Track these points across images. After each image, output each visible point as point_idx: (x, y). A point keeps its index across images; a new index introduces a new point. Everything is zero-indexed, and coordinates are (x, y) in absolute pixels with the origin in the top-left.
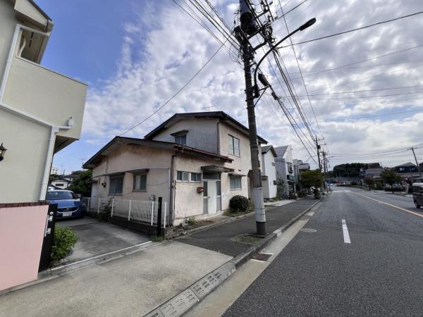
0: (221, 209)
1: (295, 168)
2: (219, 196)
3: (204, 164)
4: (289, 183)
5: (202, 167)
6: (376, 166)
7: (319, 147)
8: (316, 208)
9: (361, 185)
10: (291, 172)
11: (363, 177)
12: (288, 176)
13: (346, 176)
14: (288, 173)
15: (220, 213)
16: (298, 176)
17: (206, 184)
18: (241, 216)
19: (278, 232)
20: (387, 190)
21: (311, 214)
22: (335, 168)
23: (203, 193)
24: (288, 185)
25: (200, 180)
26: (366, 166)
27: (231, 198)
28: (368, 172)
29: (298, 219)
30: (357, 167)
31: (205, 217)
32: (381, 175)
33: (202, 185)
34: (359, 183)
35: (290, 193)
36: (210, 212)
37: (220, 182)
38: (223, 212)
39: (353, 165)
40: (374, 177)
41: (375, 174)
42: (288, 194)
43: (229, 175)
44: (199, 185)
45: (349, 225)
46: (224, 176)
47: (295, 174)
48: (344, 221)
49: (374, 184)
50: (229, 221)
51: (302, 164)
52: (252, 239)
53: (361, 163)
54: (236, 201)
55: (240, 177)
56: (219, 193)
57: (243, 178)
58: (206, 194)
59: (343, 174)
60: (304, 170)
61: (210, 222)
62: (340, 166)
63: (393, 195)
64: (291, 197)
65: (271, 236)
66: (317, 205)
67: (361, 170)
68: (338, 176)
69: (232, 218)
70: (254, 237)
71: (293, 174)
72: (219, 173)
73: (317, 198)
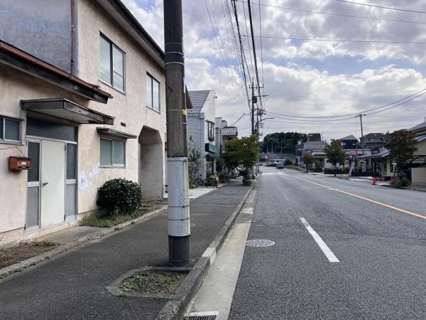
0: (76, 212)
1: (217, 133)
2: (72, 181)
3: (29, 95)
4: (208, 158)
5: (22, 103)
6: (316, 137)
7: (254, 100)
8: (251, 200)
9: (296, 164)
10: (211, 139)
11: (300, 154)
12: (207, 146)
13: (278, 151)
14: (207, 141)
15: (73, 221)
16: (221, 146)
17: (35, 149)
18: (124, 225)
19: (209, 253)
20: (328, 171)
21: (249, 211)
22: (265, 139)
23: (25, 173)
24: (205, 162)
25: (18, 137)
26: (304, 138)
27: (101, 184)
28: (307, 145)
29: (233, 222)
30: (294, 137)
31: (32, 235)
32: (325, 150)
33: (24, 152)
34: (294, 162)
35: (208, 175)
36: (45, 220)
37: (76, 146)
38: (80, 218)
39: (289, 135)
40: (313, 154)
41: (315, 150)
42: (204, 177)
43: (100, 131)
44: (13, 152)
45: (315, 227)
46: (88, 132)
47: (217, 144)
48: (303, 220)
49: (311, 163)
50: (97, 240)
51: (226, 127)
52: (162, 278)
53: (298, 132)
54: (114, 191)
55: (123, 138)
56: (72, 172)
57: (129, 141)
58: (34, 175)
59: (276, 148)
60: (229, 137)
61: (46, 245)
62: (273, 135)
63: (335, 179)
64: (209, 183)
65: (199, 266)
66: (251, 195)
67: (299, 143)
68: (270, 151)
69: (105, 231)
70: (163, 273)
71: (214, 143)
72: (75, 125)
73: (246, 183)
